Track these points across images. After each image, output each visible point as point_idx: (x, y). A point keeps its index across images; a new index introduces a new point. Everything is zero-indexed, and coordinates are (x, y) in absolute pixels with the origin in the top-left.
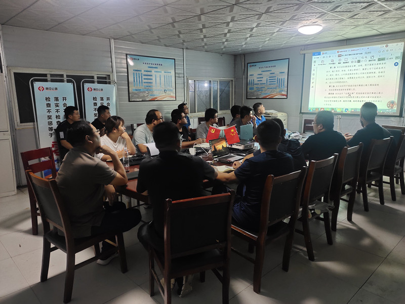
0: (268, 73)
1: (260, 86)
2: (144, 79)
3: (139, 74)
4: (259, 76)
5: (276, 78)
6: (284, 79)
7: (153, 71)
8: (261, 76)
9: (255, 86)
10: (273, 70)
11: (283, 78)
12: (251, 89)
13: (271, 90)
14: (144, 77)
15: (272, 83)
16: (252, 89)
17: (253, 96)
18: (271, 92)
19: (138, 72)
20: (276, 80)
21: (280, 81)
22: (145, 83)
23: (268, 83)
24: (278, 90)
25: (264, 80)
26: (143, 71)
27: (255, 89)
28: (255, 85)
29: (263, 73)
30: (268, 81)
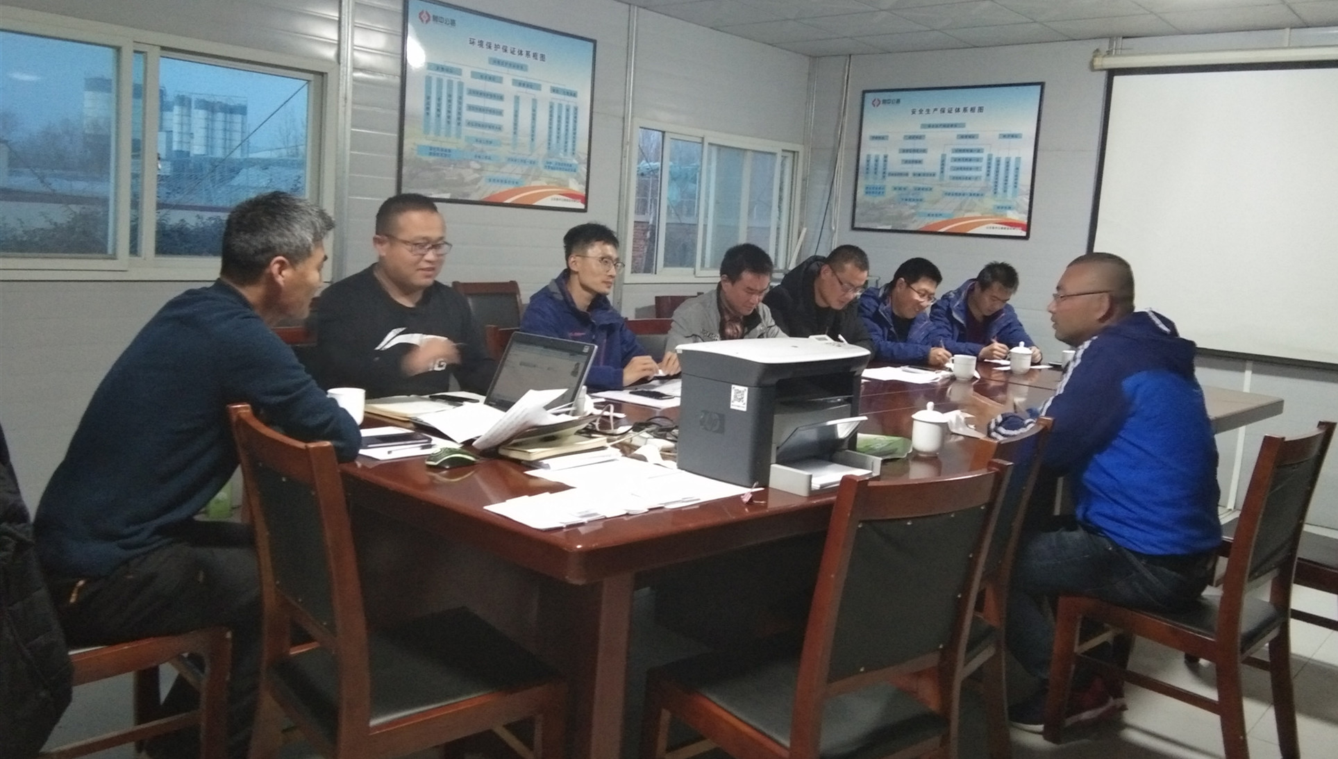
0: (952, 133)
1: (910, 183)
2: (471, 108)
3: (450, 83)
4: (910, 144)
5: (984, 156)
6: (1018, 159)
7: (508, 81)
8: (918, 144)
9: (891, 182)
10: (973, 124)
11: (1013, 155)
12: (870, 191)
13: (958, 200)
14: (469, 100)
15: (967, 173)
16: (879, 191)
17: (878, 220)
18: (960, 209)
19: (446, 77)
20: (984, 164)
21: (1000, 172)
22: (470, 124)
23: (949, 173)
24: (989, 202)
25: (931, 161)
26: (467, 73)
27: (890, 194)
28: (889, 179)
29: (929, 133)
30: (949, 164)
